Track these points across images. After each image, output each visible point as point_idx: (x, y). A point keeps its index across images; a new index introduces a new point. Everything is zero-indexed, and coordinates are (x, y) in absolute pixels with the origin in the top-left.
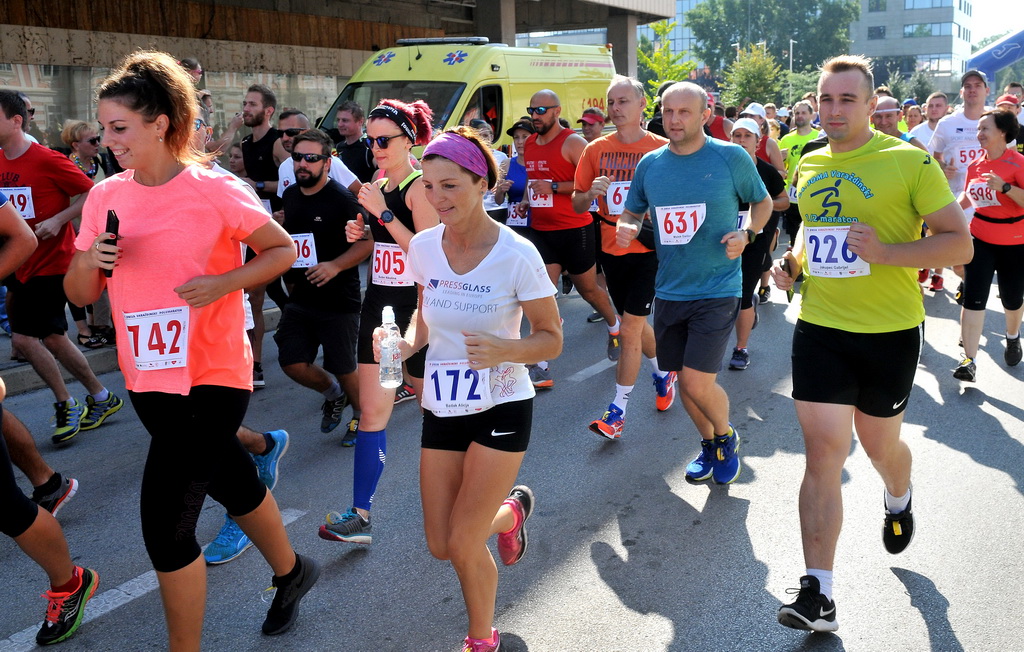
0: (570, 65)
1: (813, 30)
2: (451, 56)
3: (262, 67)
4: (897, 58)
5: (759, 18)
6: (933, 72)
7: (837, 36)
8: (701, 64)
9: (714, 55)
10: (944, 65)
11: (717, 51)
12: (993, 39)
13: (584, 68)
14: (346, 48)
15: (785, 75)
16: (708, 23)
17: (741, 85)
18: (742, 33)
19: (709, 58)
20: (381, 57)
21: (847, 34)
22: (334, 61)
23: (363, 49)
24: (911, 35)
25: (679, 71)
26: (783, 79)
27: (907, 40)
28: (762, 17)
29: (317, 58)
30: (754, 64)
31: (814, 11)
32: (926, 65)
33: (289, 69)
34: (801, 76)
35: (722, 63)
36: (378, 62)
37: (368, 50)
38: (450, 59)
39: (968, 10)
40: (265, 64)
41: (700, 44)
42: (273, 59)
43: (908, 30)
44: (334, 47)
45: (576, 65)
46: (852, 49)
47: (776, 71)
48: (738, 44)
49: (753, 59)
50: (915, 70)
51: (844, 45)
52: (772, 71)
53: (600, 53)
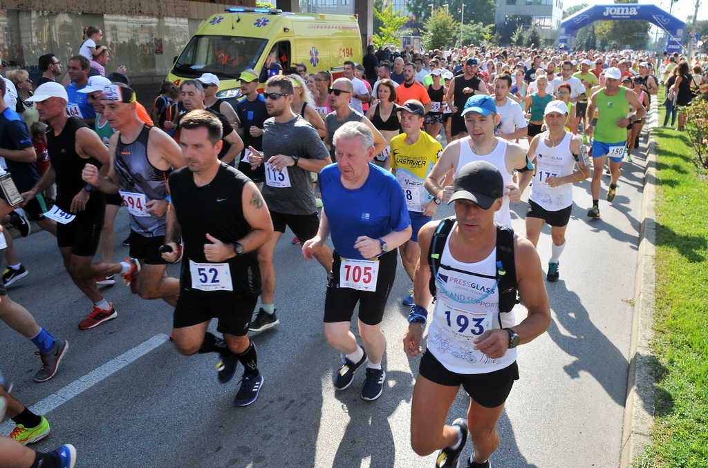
0: (333, 28)
2: (259, 21)
3: (140, 12)
4: (521, 16)
6: (541, 26)
8: (410, 14)
9: (418, 8)
10: (547, 22)
11: (420, 7)
12: (576, 9)
15: (459, 26)
17: (433, 32)
19: (415, 11)
20: (215, 19)
21: (495, 1)
22: (186, 9)
24: (530, 3)
25: (397, 23)
26: (458, 28)
27: (528, 6)
29: (175, 7)
30: (441, 20)
32: (537, 21)
33: (157, 13)
34: (468, 26)
35: (423, 14)
36: (213, 22)
38: (258, 23)
40: (142, 10)
41: (410, 2)
42: (147, 7)
46: (497, 10)
47: (454, 24)
48: (432, 5)
49: (440, 16)
50: (530, 24)
51: (493, 7)
52: (451, 24)
53: (350, 19)
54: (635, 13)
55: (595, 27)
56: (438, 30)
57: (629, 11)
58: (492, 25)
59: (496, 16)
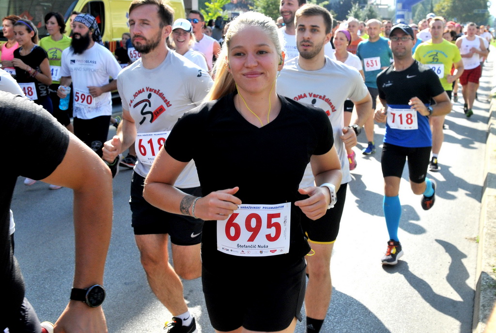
58: (326, 3)
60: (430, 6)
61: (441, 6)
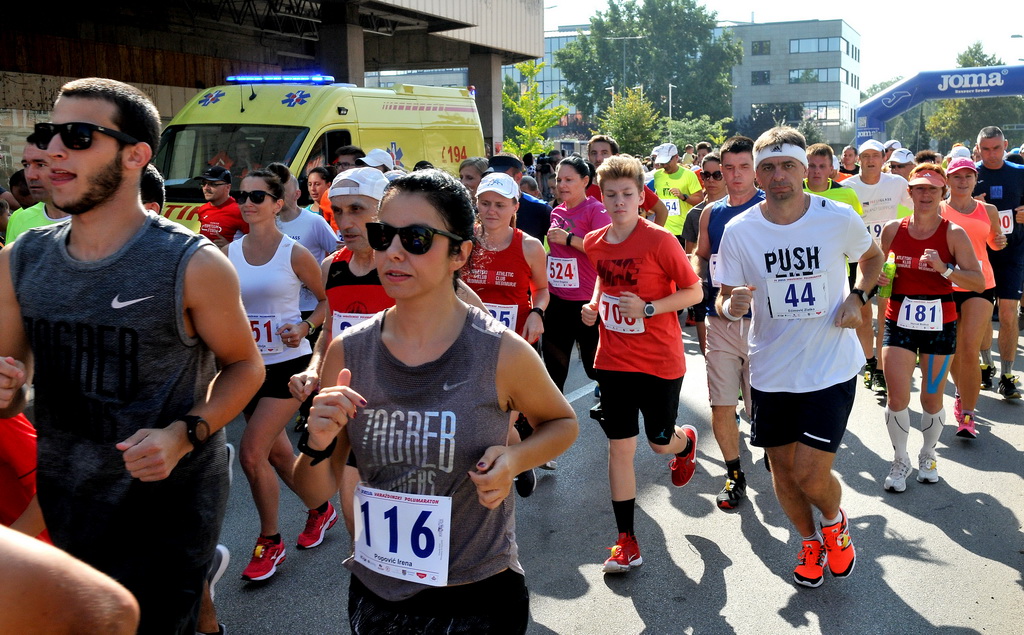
0: (428, 109)
1: (693, 74)
2: (291, 97)
4: (783, 105)
5: (635, 60)
6: (821, 121)
7: (719, 81)
8: (572, 109)
9: (586, 99)
10: (833, 113)
11: (590, 95)
12: (883, 86)
13: (443, 113)
14: (163, 84)
15: (664, 123)
16: (579, 63)
17: (617, 133)
18: (617, 76)
19: (581, 102)
20: (208, 96)
21: (730, 79)
23: (185, 86)
24: (797, 81)
25: (549, 117)
26: (662, 126)
27: (791, 86)
28: (639, 58)
30: (630, 110)
31: (694, 53)
32: (813, 113)
34: (682, 124)
35: (596, 108)
36: (204, 102)
37: (190, 87)
38: (290, 100)
39: (856, 54)
41: (571, 87)
43: (794, 75)
44: (149, 83)
45: (435, 109)
46: (735, 95)
47: (654, 117)
48: (612, 88)
49: (629, 105)
50: (802, 119)
51: (726, 90)
52: (650, 117)
53: (461, 96)
54: (1000, 83)
55: (925, 118)
56: (625, 129)
57: (988, 79)
58: (727, 120)
59: (734, 106)
60: (918, 120)
61: (940, 119)
